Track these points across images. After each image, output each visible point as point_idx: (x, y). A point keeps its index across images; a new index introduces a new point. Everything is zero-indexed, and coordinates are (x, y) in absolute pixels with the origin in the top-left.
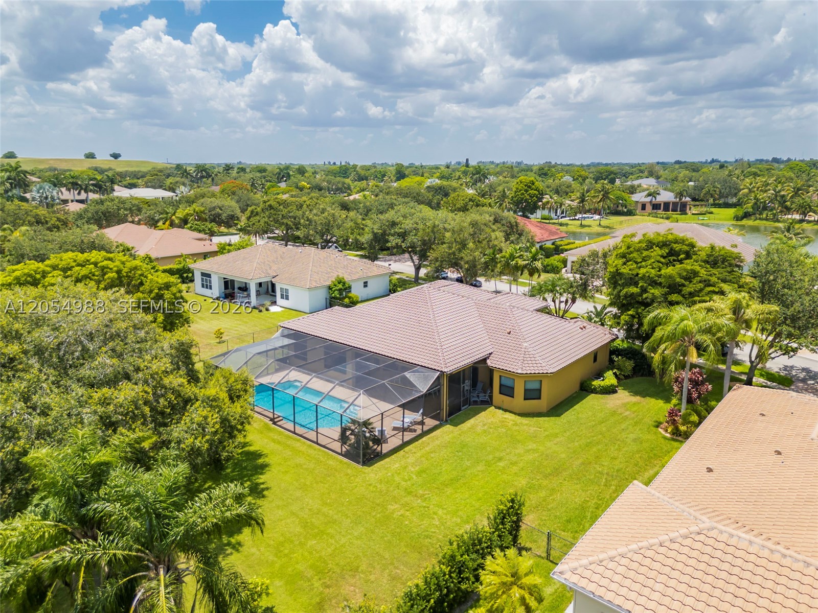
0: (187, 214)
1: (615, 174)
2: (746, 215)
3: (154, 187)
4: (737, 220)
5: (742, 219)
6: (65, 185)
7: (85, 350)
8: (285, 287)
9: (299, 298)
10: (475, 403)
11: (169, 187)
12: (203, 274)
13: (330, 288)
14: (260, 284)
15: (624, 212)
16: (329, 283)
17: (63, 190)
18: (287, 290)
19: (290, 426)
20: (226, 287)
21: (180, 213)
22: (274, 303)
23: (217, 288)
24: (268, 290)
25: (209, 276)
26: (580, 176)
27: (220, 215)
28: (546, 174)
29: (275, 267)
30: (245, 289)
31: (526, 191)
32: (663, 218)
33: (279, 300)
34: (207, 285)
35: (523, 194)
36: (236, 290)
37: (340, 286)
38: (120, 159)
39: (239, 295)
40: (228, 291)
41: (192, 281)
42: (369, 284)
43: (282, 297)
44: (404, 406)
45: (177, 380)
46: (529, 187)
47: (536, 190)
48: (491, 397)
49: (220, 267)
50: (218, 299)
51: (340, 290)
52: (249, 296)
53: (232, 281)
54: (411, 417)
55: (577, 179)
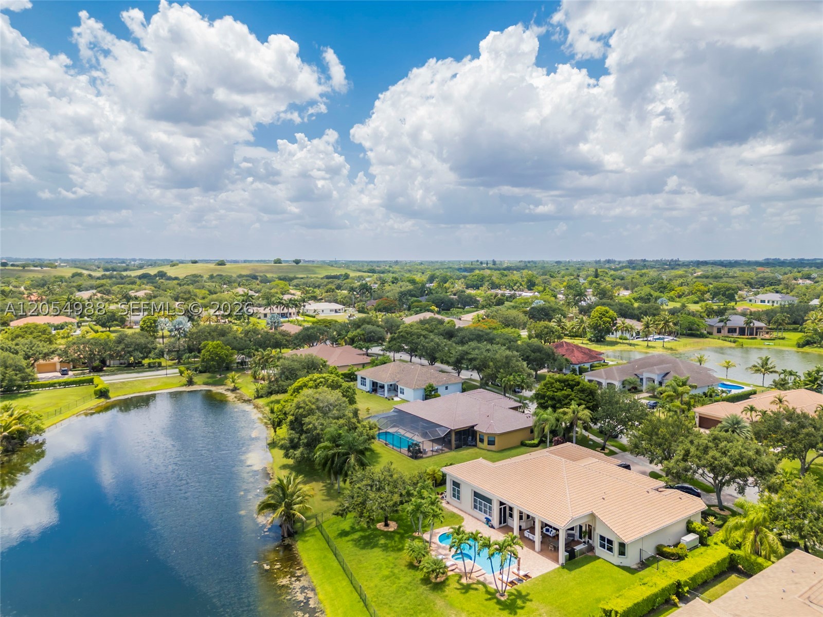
0: (354, 335)
1: (733, 290)
2: (808, 343)
3: (330, 302)
4: (799, 347)
5: (803, 346)
6: (274, 304)
7: (329, 409)
8: (402, 387)
9: (409, 394)
10: (470, 445)
11: (340, 301)
12: (362, 378)
13: (425, 389)
14: (391, 385)
15: (697, 334)
16: (424, 387)
17: (274, 307)
18: (403, 389)
19: (392, 446)
20: (373, 386)
21: (350, 335)
22: (397, 396)
23: (368, 387)
24: (394, 389)
25: (365, 379)
26: (699, 291)
27: (373, 337)
28: (665, 288)
29: (398, 376)
30: (382, 387)
31: (601, 318)
32: (731, 341)
33: (399, 395)
34: (363, 384)
35: (597, 320)
36: (378, 387)
37: (430, 389)
38: (300, 264)
39: (379, 390)
40: (374, 388)
41: (356, 380)
42: (449, 388)
43: (401, 393)
44: (433, 441)
45: (354, 420)
46: (604, 315)
47: (609, 318)
48: (476, 443)
49: (370, 374)
50: (369, 392)
51: (430, 391)
52: (384, 391)
53: (377, 383)
54: (436, 447)
55: (696, 293)
